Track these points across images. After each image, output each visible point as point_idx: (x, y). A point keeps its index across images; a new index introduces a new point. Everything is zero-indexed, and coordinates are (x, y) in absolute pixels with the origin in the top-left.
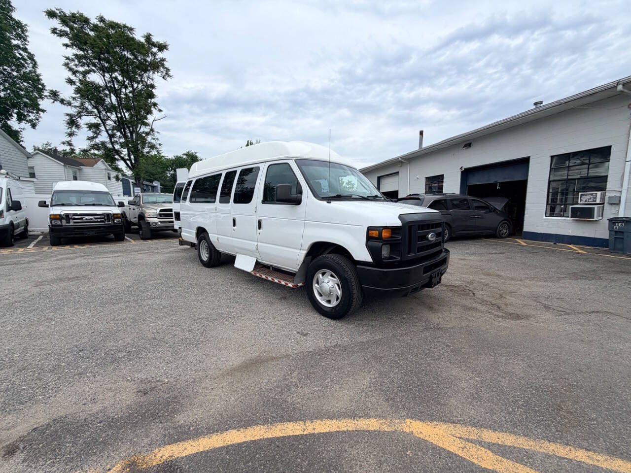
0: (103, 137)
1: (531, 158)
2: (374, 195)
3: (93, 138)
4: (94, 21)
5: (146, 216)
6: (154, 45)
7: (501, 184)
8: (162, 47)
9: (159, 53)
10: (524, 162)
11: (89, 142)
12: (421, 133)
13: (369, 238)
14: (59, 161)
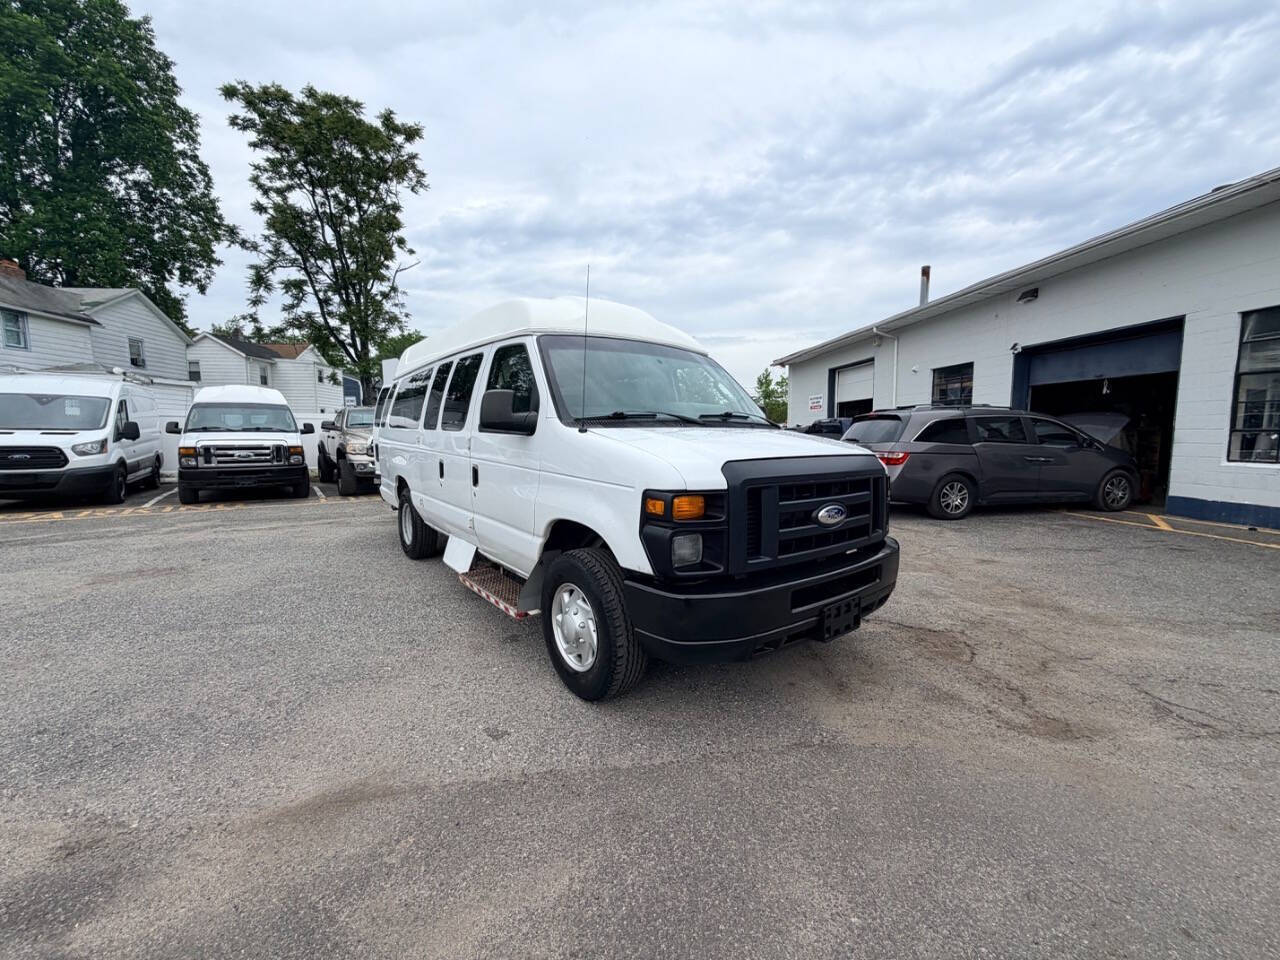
0: (310, 305)
1: (1187, 319)
2: (723, 412)
3: (292, 307)
4: (298, 97)
5: (348, 450)
6: (397, 130)
7: (1113, 382)
8: (412, 134)
9: (407, 145)
10: (1171, 329)
11: (285, 315)
12: (926, 272)
13: (647, 518)
14: (238, 349)
